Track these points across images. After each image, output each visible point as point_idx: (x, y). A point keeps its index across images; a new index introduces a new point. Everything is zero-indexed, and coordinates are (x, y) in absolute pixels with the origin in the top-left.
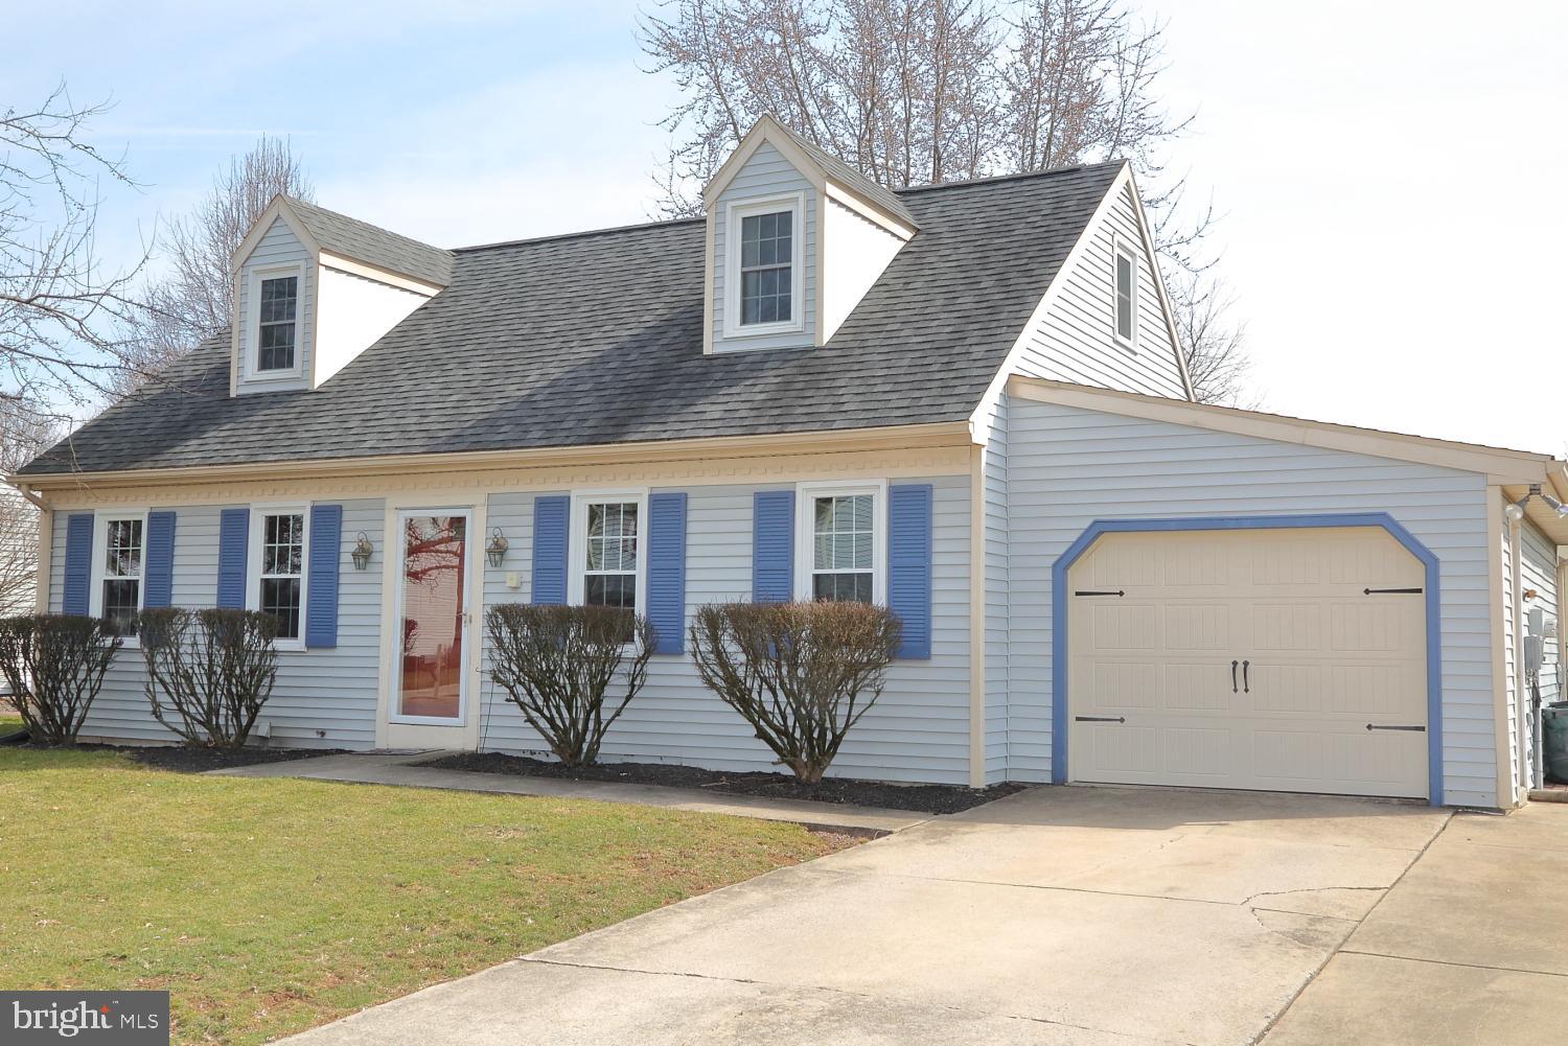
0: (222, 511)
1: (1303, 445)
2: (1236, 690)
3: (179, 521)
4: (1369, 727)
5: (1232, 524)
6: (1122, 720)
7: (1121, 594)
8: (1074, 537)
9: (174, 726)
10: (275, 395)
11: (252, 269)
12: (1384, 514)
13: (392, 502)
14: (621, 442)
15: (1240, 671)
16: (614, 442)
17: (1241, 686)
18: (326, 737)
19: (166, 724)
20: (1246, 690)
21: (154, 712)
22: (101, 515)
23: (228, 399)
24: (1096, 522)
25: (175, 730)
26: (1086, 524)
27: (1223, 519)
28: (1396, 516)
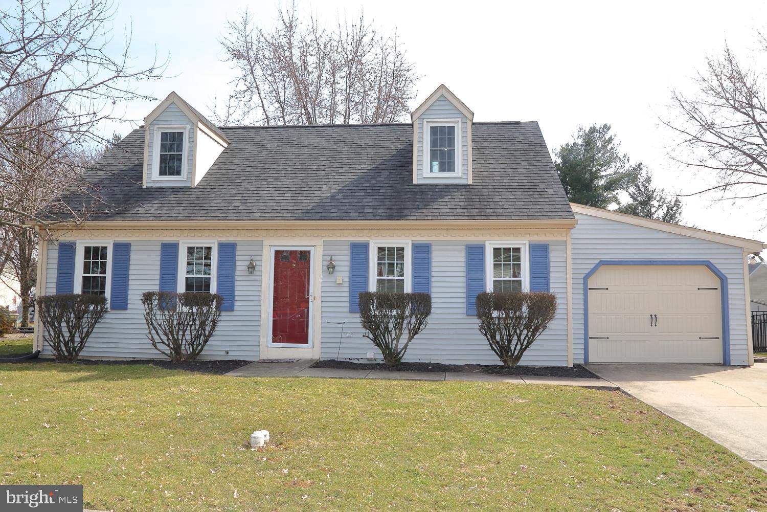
0: (162, 243)
1: (680, 235)
2: (652, 326)
3: (132, 248)
4: (700, 338)
5: (654, 263)
6: (608, 338)
7: (607, 289)
8: (592, 267)
9: (163, 351)
10: (172, 188)
11: (156, 126)
12: (709, 261)
13: (266, 242)
14: (407, 220)
15: (654, 318)
16: (402, 220)
17: (654, 324)
18: (229, 354)
19: (159, 350)
20: (656, 326)
21: (153, 344)
22: (80, 243)
23: (141, 188)
24: (601, 261)
25: (164, 353)
26: (597, 262)
27: (651, 261)
28: (713, 262)
